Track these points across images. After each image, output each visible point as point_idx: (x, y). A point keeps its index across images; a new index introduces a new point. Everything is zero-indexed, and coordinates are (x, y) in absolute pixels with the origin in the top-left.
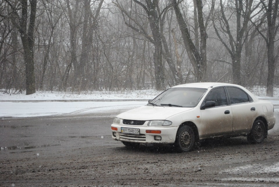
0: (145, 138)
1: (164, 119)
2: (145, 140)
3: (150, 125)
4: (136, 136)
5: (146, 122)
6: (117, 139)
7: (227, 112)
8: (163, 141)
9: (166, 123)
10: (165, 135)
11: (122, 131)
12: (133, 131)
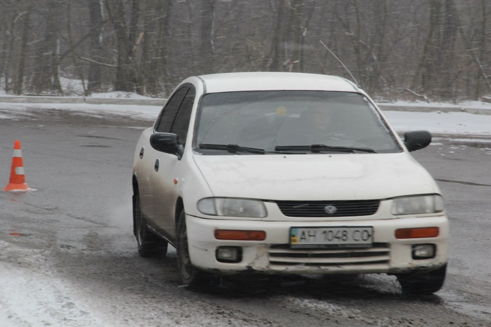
0: (387, 253)
2: (387, 262)
5: (382, 203)
6: (254, 268)
11: (295, 241)
12: (344, 238)
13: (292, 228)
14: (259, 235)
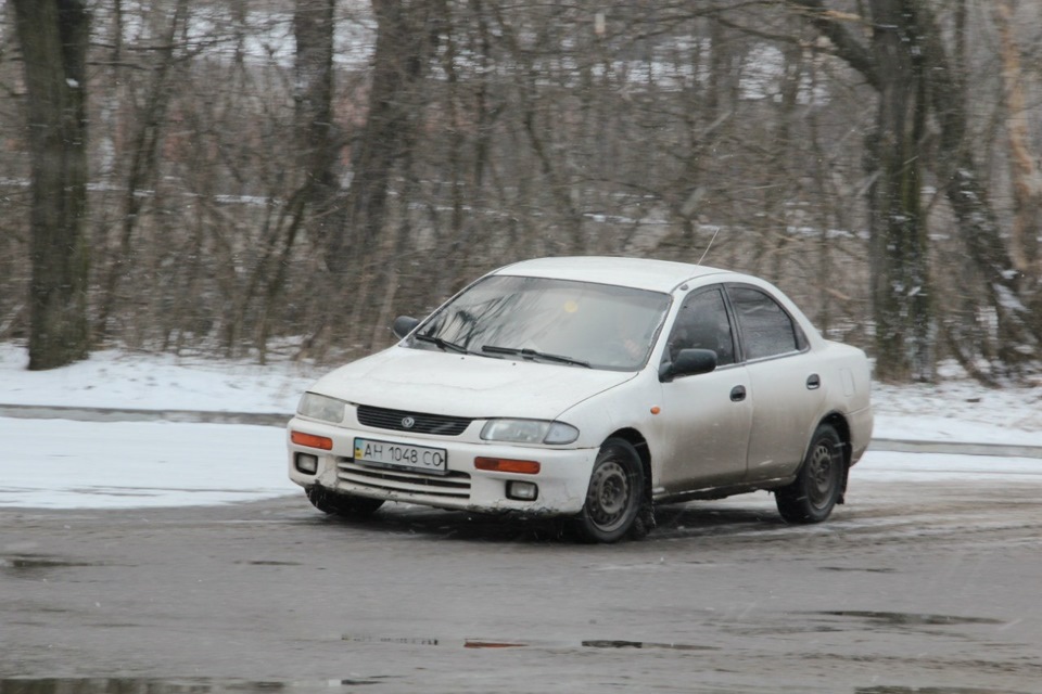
0: (467, 486)
1: (552, 418)
2: (467, 496)
3: (490, 436)
4: (424, 477)
5: (473, 422)
6: (322, 483)
7: (738, 395)
8: (543, 505)
9: (558, 435)
10: (552, 481)
11: (359, 455)
12: (414, 459)
13: (356, 438)
14: (324, 442)
